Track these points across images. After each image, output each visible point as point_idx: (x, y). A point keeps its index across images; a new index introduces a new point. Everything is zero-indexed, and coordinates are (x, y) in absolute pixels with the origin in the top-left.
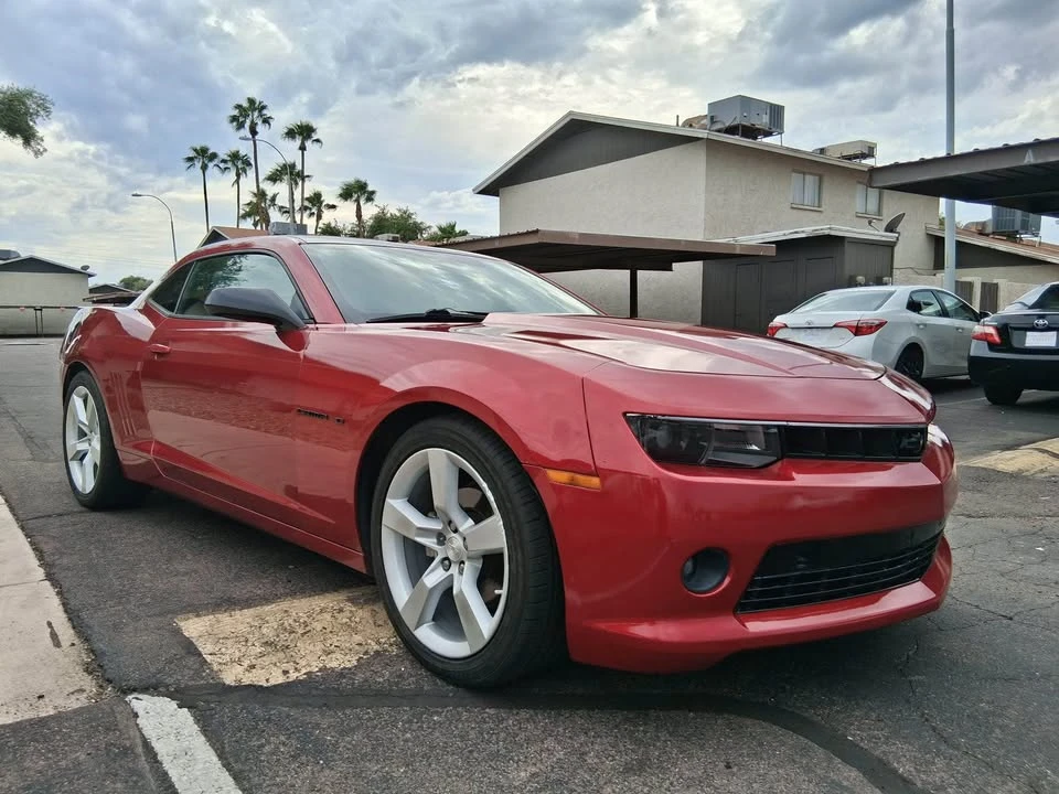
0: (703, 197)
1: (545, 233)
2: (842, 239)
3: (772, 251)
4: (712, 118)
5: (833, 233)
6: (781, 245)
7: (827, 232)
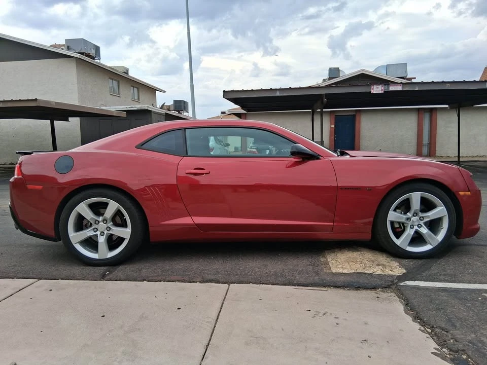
0: (76, 85)
1: (40, 101)
2: (151, 111)
3: (124, 115)
4: (68, 47)
5: (149, 109)
6: (128, 112)
7: (146, 108)
